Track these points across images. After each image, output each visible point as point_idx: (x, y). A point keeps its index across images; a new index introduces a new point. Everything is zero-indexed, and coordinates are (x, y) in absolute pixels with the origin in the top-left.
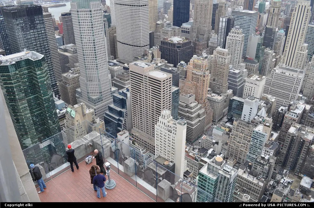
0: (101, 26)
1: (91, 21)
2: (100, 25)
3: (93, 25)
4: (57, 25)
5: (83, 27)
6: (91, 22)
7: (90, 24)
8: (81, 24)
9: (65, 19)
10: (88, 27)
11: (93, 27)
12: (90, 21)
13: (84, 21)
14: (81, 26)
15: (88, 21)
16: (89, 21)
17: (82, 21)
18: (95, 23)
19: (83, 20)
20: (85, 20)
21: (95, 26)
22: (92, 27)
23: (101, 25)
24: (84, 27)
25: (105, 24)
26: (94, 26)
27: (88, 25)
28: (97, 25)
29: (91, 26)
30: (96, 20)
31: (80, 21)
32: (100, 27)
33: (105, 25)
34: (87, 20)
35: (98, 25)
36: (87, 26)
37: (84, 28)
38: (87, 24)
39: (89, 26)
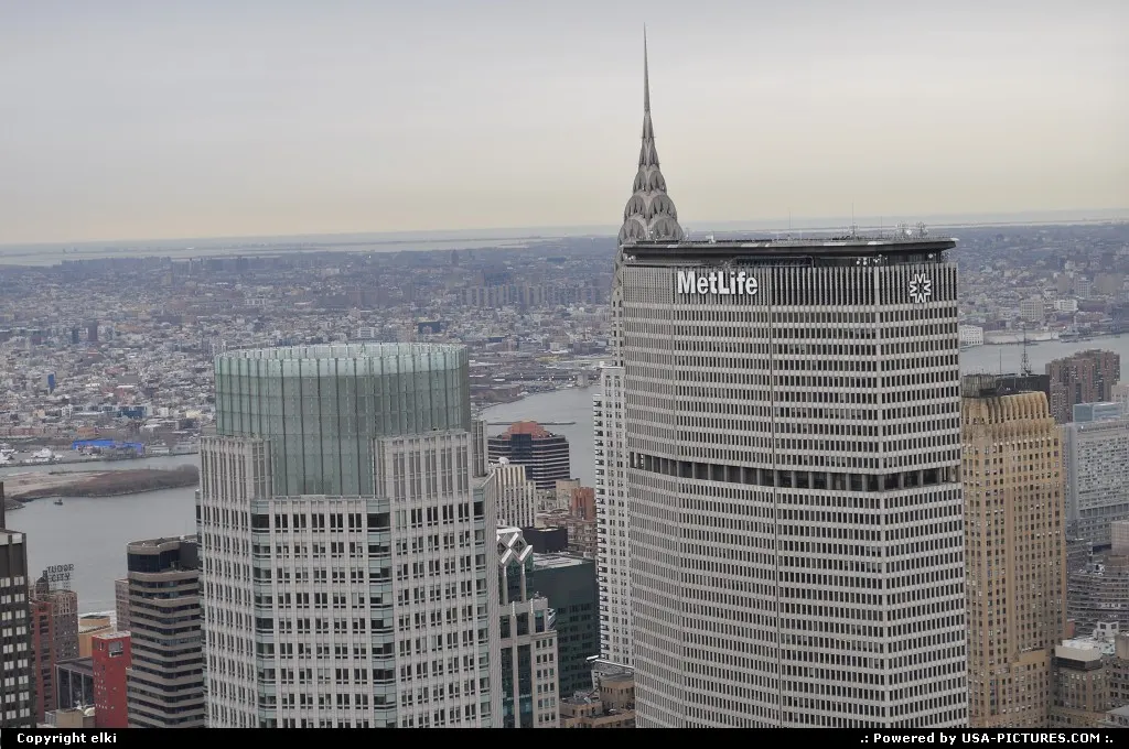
0: (469, 662)
1: (378, 616)
2: (461, 652)
3: (388, 648)
4: (86, 651)
5: (295, 664)
6: (377, 624)
7: (369, 640)
8: (276, 638)
9: (157, 601)
10: (341, 675)
11: (390, 674)
12: (368, 614)
13: (312, 613)
14: (278, 663)
15: (349, 614)
16: (358, 614)
17: (294, 614)
18: (413, 635)
19: (302, 598)
20: (321, 599)
21: (414, 660)
22: (378, 674)
23: (476, 650)
24: (305, 665)
25: (534, 653)
26: (398, 662)
27: (341, 651)
28: (430, 658)
29: (369, 664)
30: (428, 607)
31: (276, 614)
32: (462, 677)
33: (535, 668)
34: (340, 601)
35: (446, 656)
36: (332, 664)
37: (305, 675)
38: (331, 639)
39: (351, 664)
